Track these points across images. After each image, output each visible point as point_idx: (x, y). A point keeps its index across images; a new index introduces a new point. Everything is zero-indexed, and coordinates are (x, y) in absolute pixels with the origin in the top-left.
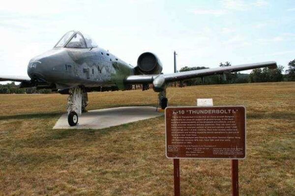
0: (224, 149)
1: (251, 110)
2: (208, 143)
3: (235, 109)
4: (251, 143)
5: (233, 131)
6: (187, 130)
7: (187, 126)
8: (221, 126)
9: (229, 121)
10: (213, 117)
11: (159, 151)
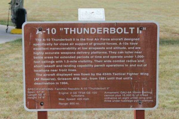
0: (122, 92)
1: (167, 31)
2: (96, 84)
3: (140, 26)
4: (165, 85)
5: (137, 63)
6: (61, 61)
7: (60, 55)
8: (117, 55)
9: (132, 46)
10: (104, 40)
11: (12, 100)
